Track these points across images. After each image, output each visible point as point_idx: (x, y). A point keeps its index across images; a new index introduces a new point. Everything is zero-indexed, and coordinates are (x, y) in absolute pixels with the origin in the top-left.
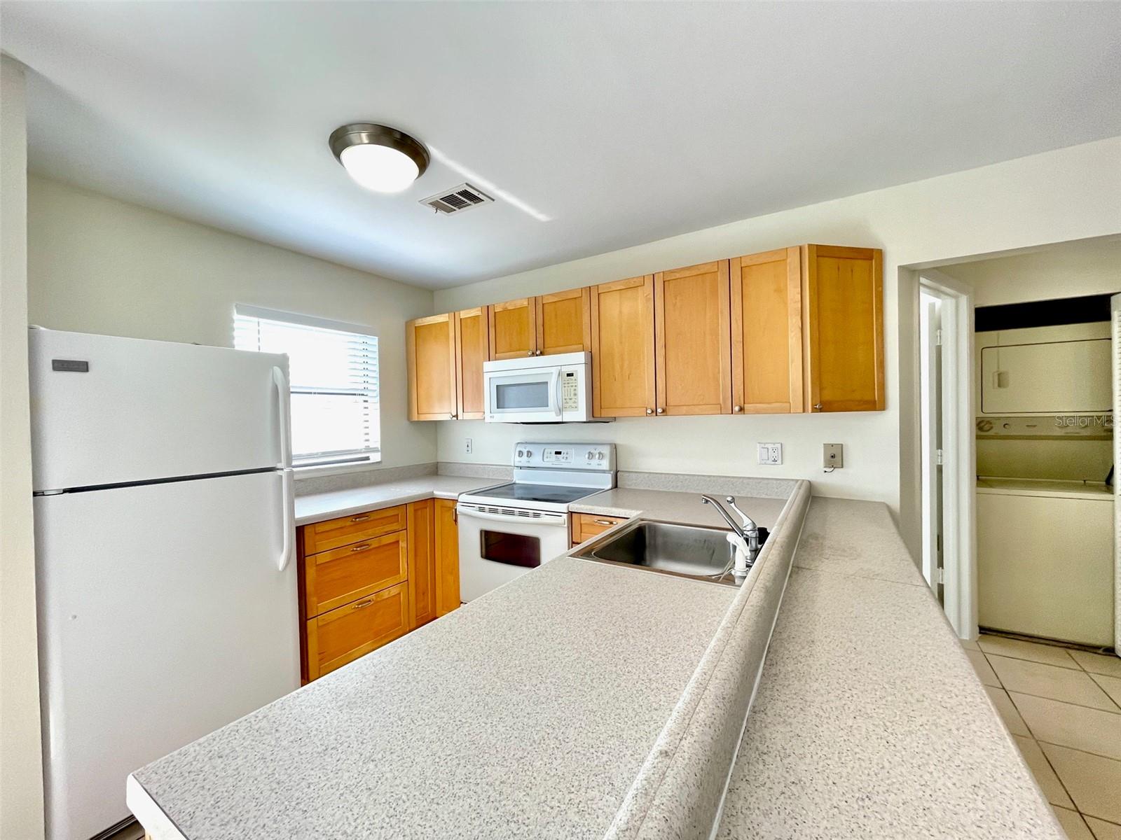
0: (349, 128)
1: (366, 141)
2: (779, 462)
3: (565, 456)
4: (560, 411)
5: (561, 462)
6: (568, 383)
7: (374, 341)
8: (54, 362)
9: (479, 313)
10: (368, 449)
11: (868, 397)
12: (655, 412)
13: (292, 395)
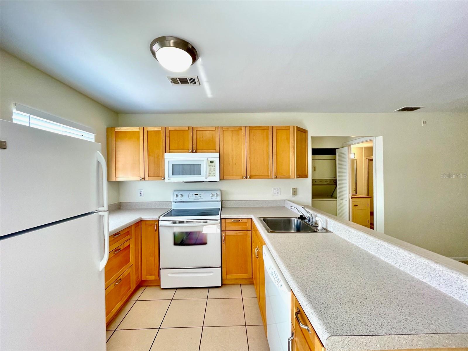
0: (167, 38)
1: (172, 45)
2: (279, 194)
3: (200, 196)
4: (207, 177)
5: (198, 198)
6: (211, 165)
7: (92, 136)
9: (160, 130)
11: (305, 174)
12: (246, 178)
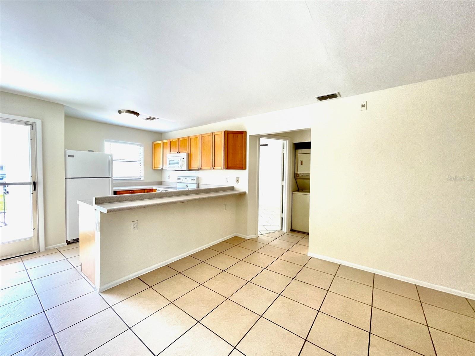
2: (228, 182)
3: (187, 180)
4: (181, 168)
6: (183, 161)
7: (143, 148)
8: (68, 156)
9: (167, 141)
10: (141, 176)
11: (241, 166)
12: (199, 168)
13: (113, 162)
